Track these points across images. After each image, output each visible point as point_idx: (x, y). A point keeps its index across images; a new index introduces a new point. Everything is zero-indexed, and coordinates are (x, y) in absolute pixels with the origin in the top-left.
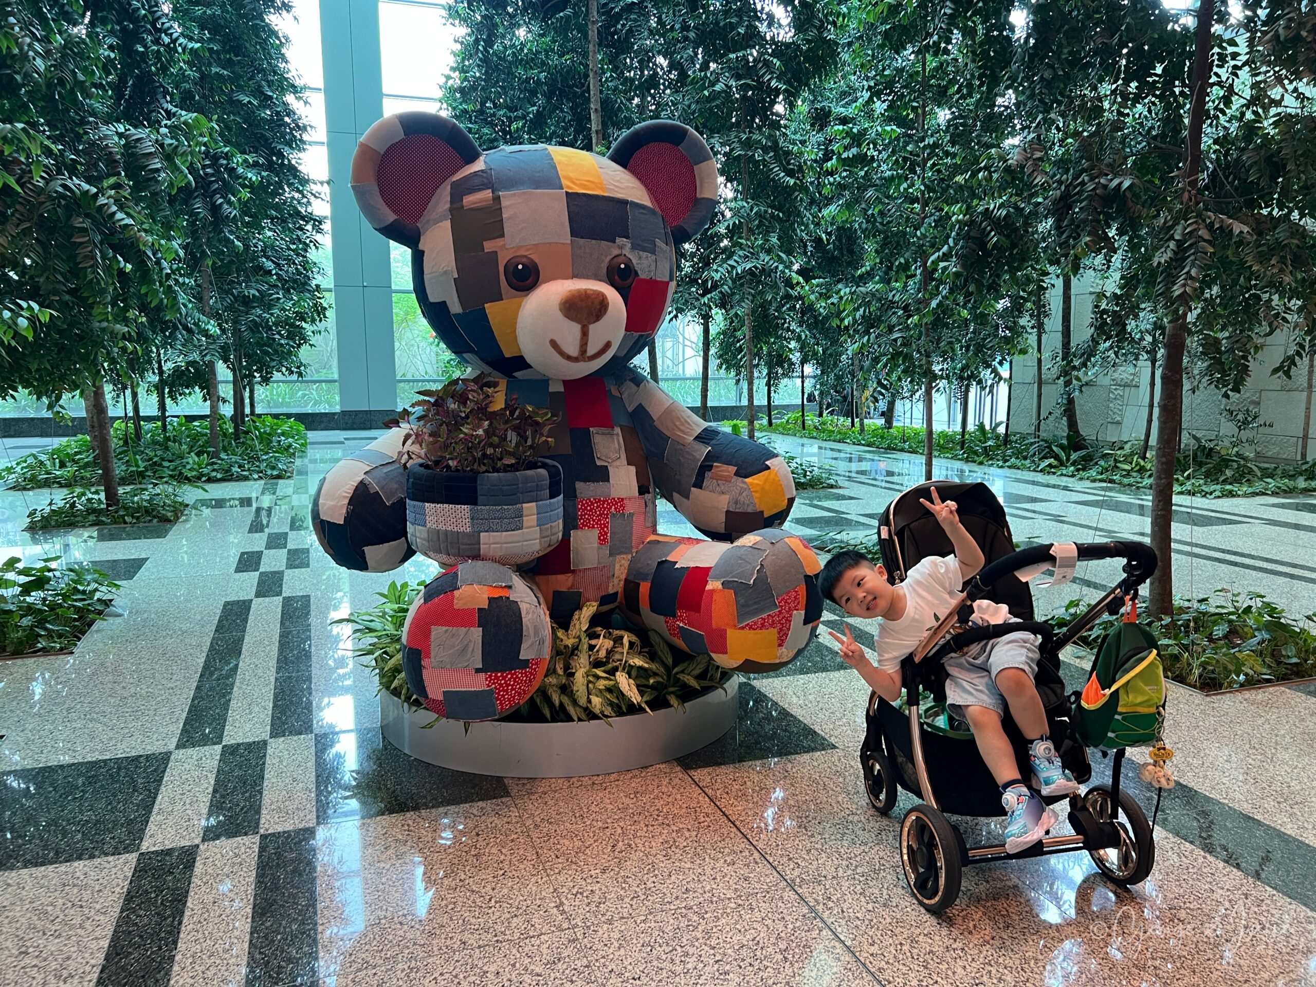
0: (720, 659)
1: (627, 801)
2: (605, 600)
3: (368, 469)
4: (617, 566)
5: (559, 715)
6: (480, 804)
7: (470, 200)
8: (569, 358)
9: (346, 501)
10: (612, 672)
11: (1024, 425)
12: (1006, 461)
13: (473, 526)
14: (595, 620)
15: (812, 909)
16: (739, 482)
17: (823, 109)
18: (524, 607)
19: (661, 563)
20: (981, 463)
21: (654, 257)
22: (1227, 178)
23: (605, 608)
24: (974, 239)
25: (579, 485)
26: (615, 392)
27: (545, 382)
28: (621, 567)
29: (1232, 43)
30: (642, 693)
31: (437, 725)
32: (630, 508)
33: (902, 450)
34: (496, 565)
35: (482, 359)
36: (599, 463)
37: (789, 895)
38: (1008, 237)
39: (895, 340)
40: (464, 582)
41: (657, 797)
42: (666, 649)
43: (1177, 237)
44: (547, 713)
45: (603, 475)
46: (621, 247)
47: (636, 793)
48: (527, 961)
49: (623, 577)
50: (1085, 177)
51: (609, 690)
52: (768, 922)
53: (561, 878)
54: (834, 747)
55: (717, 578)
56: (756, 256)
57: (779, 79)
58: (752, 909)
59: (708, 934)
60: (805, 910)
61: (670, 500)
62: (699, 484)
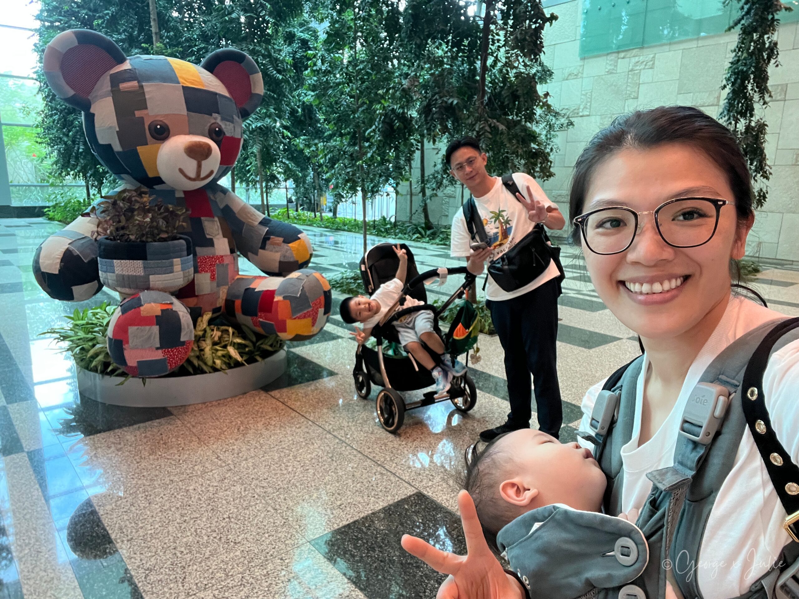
0: (282, 335)
1: (239, 409)
2: (215, 311)
3: (70, 241)
4: (221, 292)
5: (199, 371)
6: (157, 421)
7: (124, 86)
8: (190, 179)
9: (59, 261)
10: (225, 347)
11: (404, 217)
12: (396, 235)
13: (145, 271)
14: (211, 322)
15: (340, 440)
16: (286, 246)
17: (290, 32)
18: (181, 314)
19: (247, 290)
20: (384, 237)
21: (232, 125)
22: (495, 100)
23: (215, 315)
24: (388, 123)
25: (198, 249)
26: (212, 197)
27: (172, 192)
28: (223, 294)
29: (498, 34)
30: (242, 357)
31: (126, 383)
32: (226, 261)
33: (344, 230)
34: (161, 293)
35: (135, 178)
36: (208, 237)
37: (328, 436)
38: (403, 123)
39: (348, 172)
40: (146, 302)
41: (254, 406)
42: (251, 334)
43: (477, 129)
44: (191, 370)
45: (210, 243)
46: (215, 119)
47: (243, 405)
48: (208, 482)
49: (224, 298)
50: (437, 97)
51: (223, 356)
52: (322, 448)
53: (215, 446)
54: (337, 374)
55: (280, 294)
56: (262, 119)
57: (270, 16)
58: (313, 444)
59: (295, 457)
60: (337, 441)
61: (246, 256)
62: (263, 247)
